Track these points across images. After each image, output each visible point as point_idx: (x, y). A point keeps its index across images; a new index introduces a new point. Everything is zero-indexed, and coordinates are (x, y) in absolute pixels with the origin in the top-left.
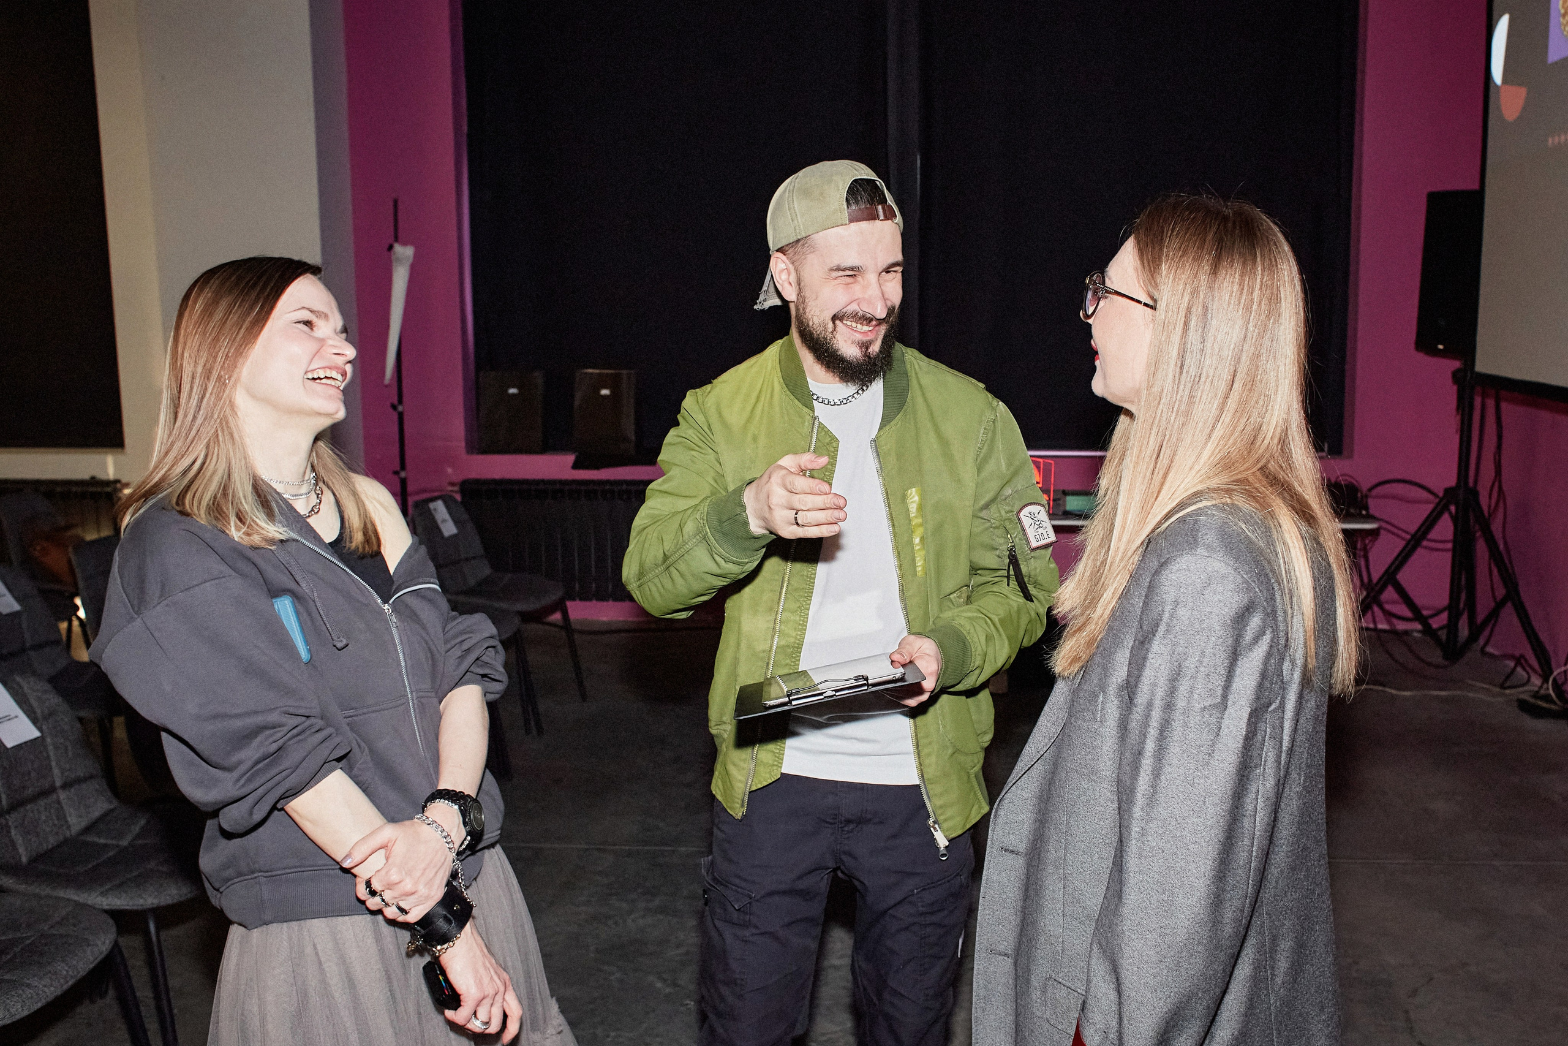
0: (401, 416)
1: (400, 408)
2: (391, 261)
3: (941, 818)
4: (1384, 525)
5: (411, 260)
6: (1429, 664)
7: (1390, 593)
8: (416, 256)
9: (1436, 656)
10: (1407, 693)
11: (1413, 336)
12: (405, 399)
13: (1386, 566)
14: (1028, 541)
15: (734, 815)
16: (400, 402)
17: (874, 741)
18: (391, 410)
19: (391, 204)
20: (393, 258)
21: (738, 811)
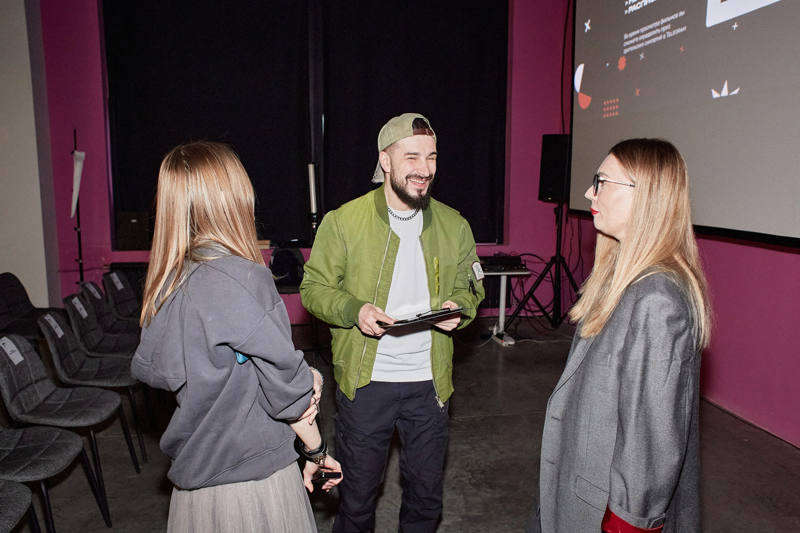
0: (79, 233)
1: (79, 230)
2: (73, 160)
3: (440, 396)
4: (533, 273)
5: (84, 159)
6: (547, 329)
7: (531, 301)
8: (86, 157)
9: (549, 326)
10: (541, 342)
11: (537, 195)
12: (81, 225)
13: (529, 289)
14: (476, 278)
15: (350, 399)
16: (79, 226)
17: (414, 365)
18: (74, 231)
19: (73, 131)
20: (74, 158)
21: (351, 397)
